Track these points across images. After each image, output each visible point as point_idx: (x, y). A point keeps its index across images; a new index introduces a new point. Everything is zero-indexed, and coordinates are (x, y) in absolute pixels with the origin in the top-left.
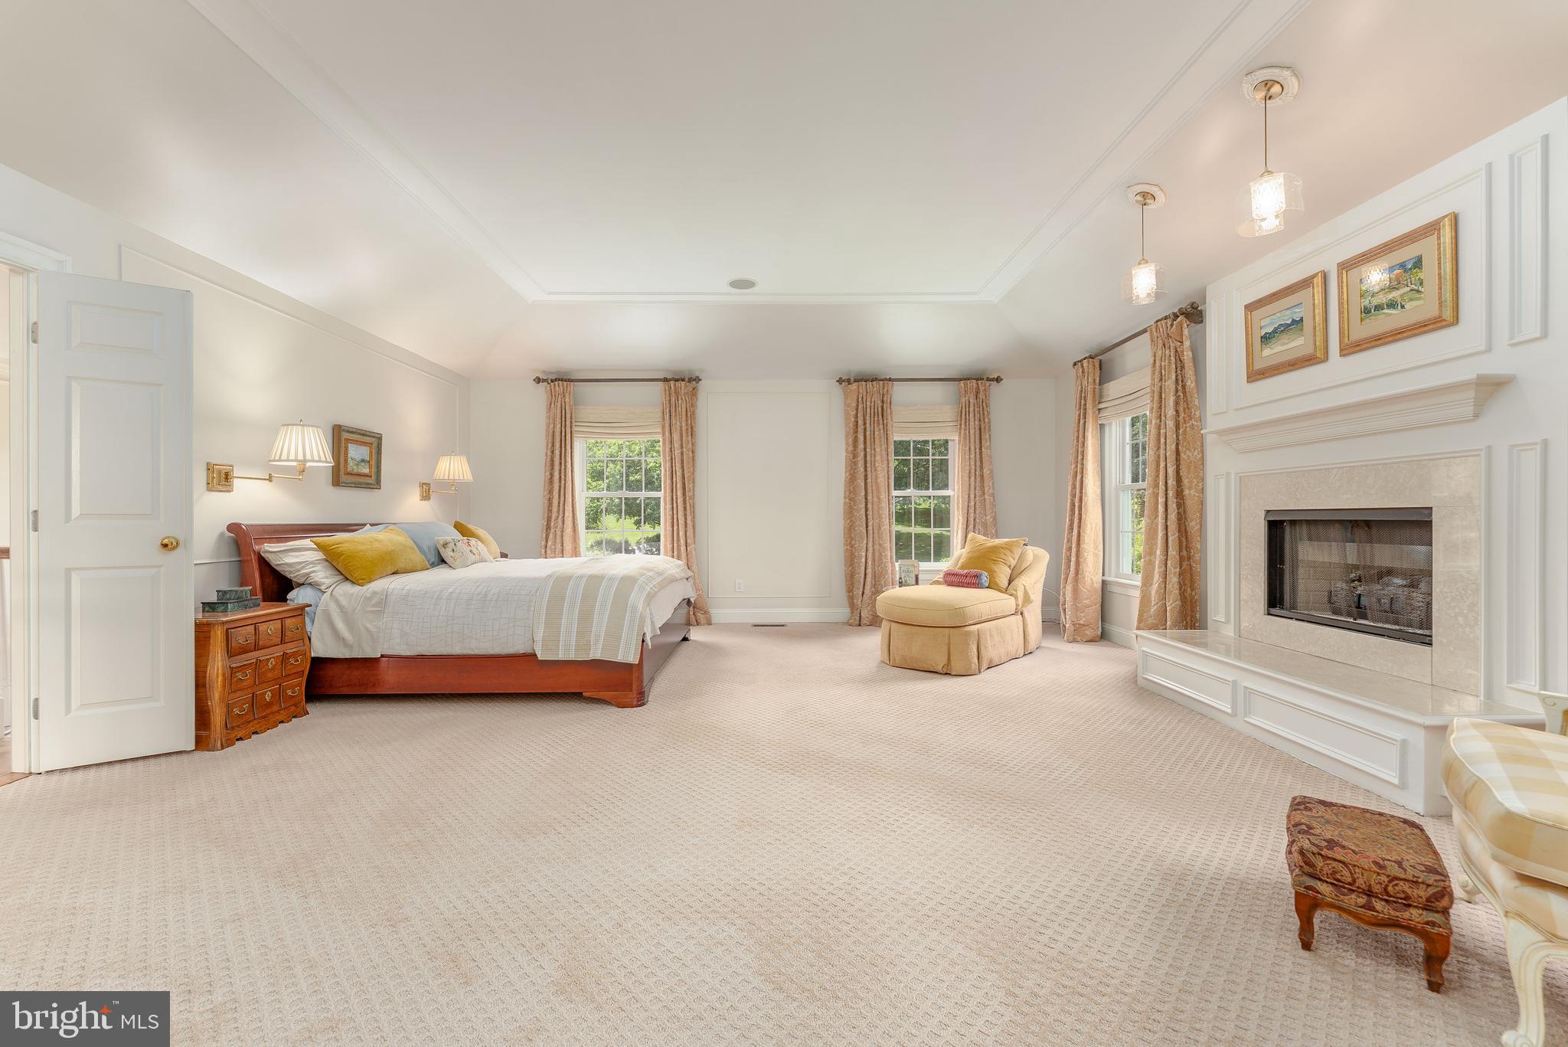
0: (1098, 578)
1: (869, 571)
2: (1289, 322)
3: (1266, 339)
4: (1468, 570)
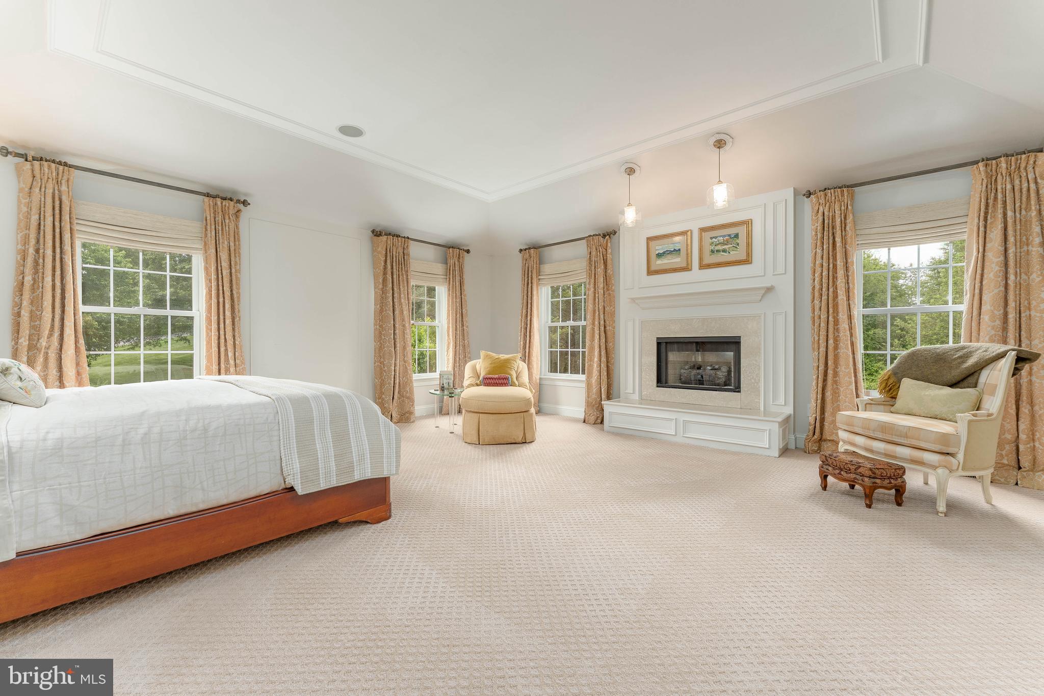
0: (538, 377)
1: (397, 381)
2: (672, 250)
3: (659, 256)
4: (756, 361)
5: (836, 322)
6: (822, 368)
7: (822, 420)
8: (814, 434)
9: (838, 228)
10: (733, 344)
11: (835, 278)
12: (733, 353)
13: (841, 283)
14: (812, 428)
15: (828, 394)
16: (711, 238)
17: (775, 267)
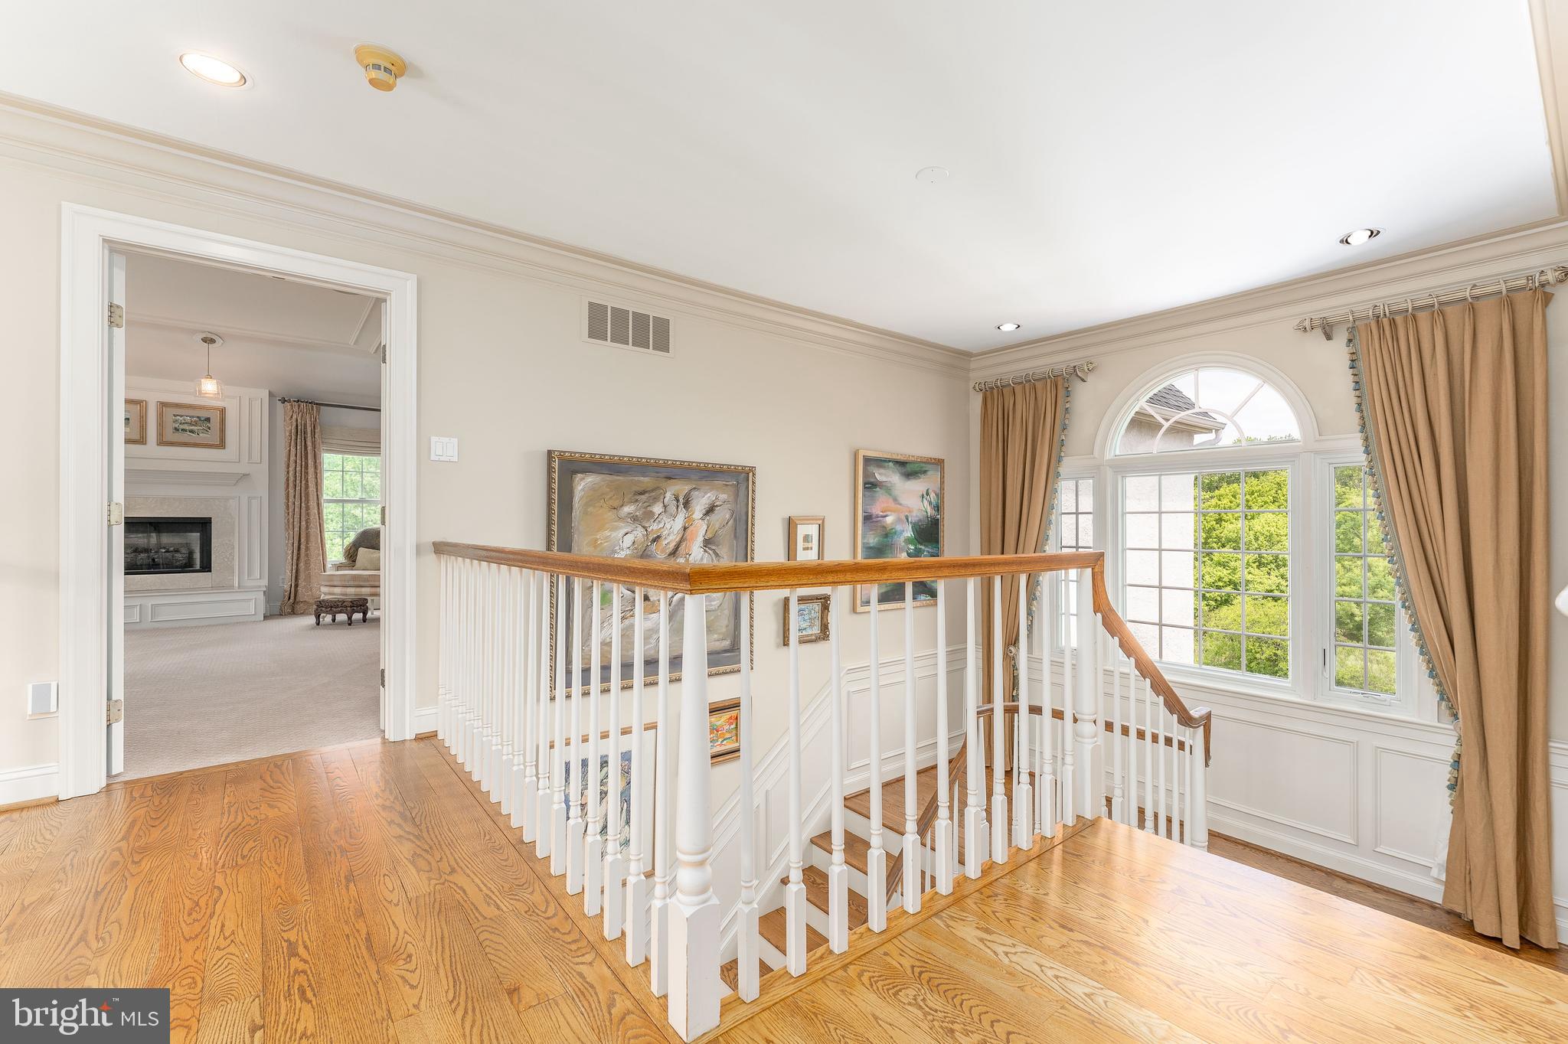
4: (230, 541)
5: (308, 508)
6: (296, 545)
7: (296, 586)
8: (289, 598)
9: (309, 435)
10: (203, 525)
11: (307, 473)
12: (199, 534)
13: (311, 476)
14: (287, 594)
15: (302, 565)
16: (175, 415)
17: (250, 457)
